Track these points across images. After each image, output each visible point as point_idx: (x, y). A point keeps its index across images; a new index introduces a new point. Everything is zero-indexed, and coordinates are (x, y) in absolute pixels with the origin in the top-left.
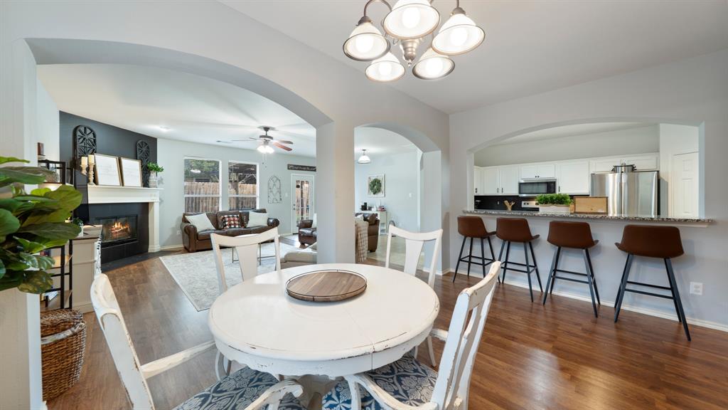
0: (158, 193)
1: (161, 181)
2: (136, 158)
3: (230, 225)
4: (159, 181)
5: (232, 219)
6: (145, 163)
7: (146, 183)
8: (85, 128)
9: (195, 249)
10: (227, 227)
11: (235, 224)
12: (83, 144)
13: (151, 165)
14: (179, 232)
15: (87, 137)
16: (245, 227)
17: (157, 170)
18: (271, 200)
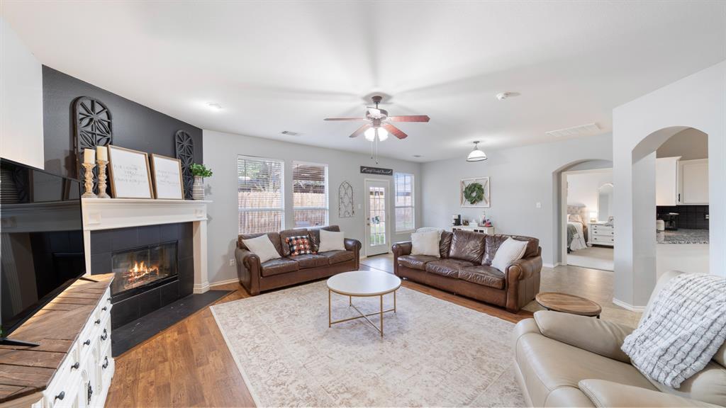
0: (204, 208)
1: (208, 191)
2: (174, 156)
3: (299, 250)
4: (206, 190)
5: (301, 241)
6: (187, 164)
7: (188, 194)
8: (93, 102)
9: (258, 291)
10: (296, 253)
11: (305, 249)
12: (89, 129)
13: (195, 167)
14: (232, 262)
15: (96, 118)
16: (317, 253)
17: (204, 173)
18: (342, 212)
